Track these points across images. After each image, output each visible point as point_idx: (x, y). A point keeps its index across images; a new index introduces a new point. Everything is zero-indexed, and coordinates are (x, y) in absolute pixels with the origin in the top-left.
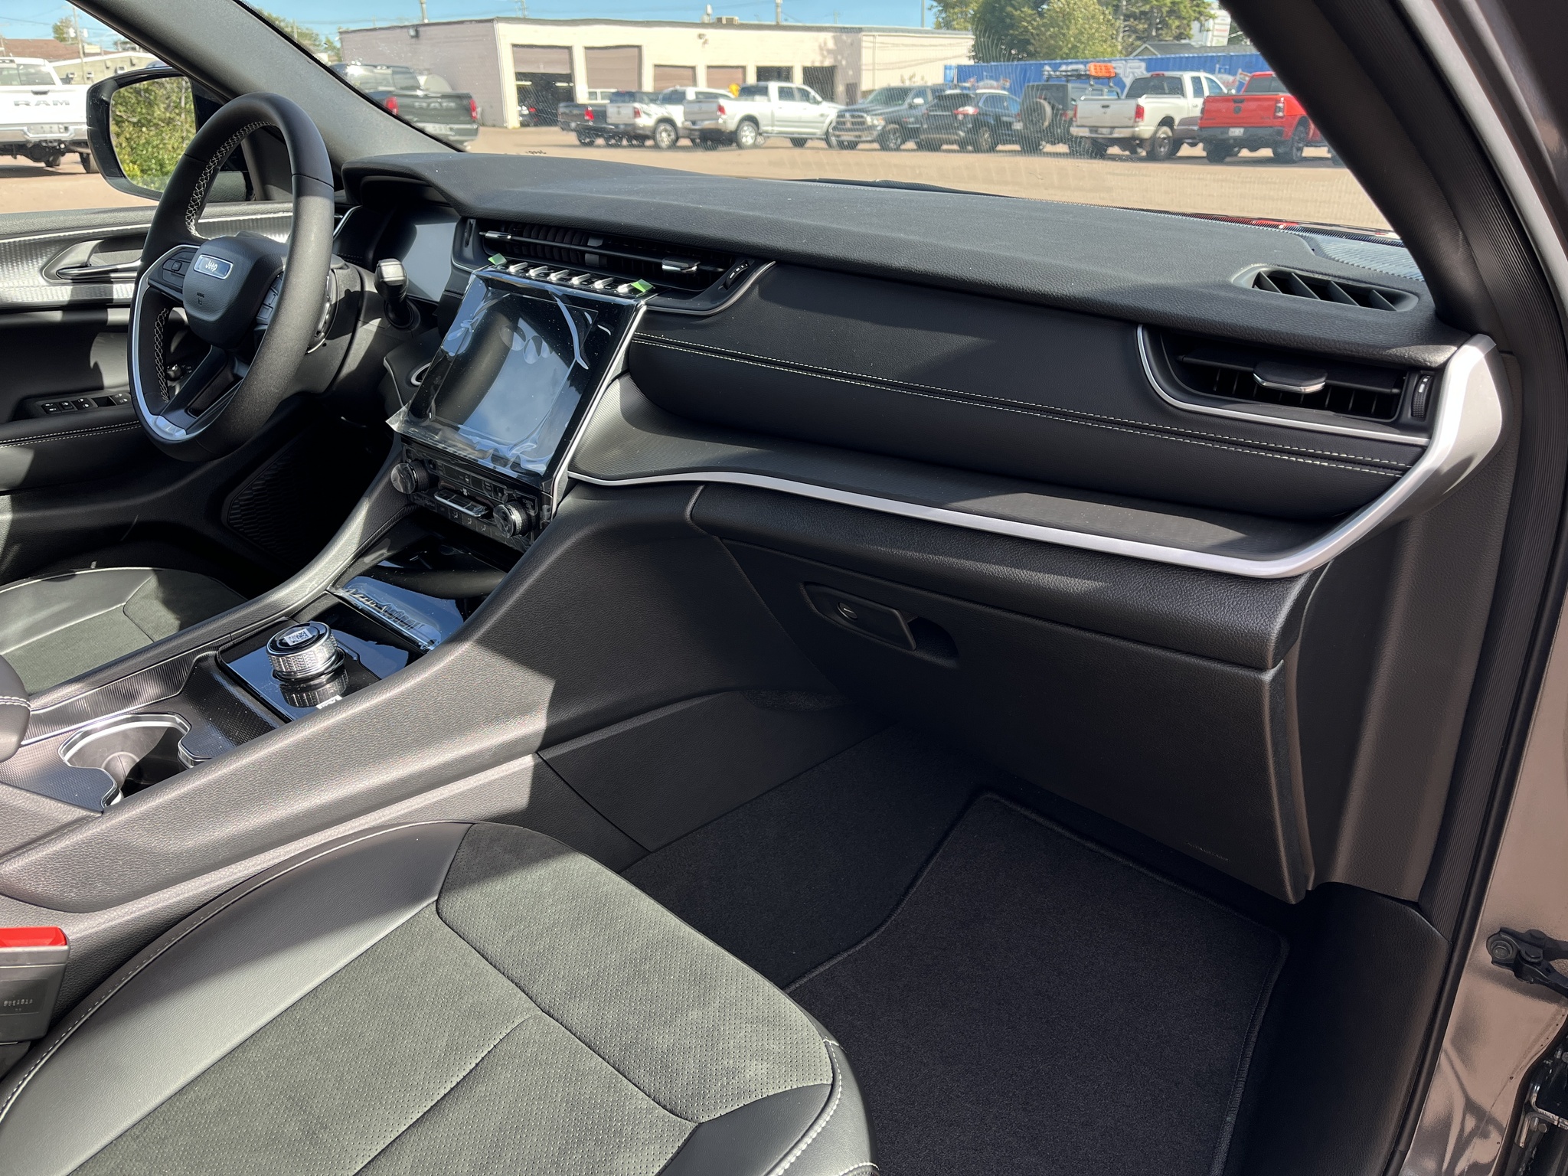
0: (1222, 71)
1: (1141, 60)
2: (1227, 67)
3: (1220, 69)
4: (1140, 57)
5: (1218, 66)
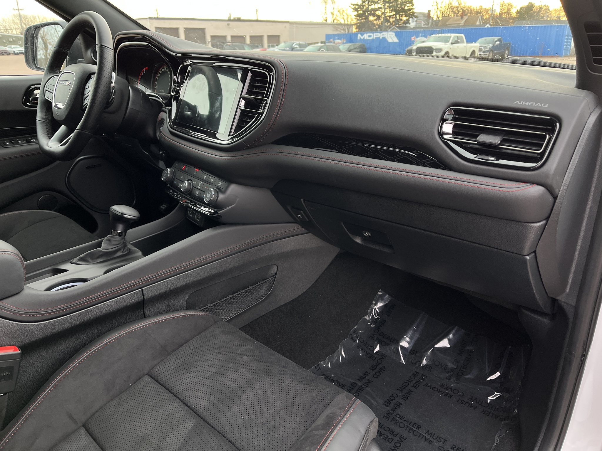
0: (422, 36)
1: (393, 32)
2: (424, 35)
3: (421, 35)
4: (393, 31)
5: (420, 34)
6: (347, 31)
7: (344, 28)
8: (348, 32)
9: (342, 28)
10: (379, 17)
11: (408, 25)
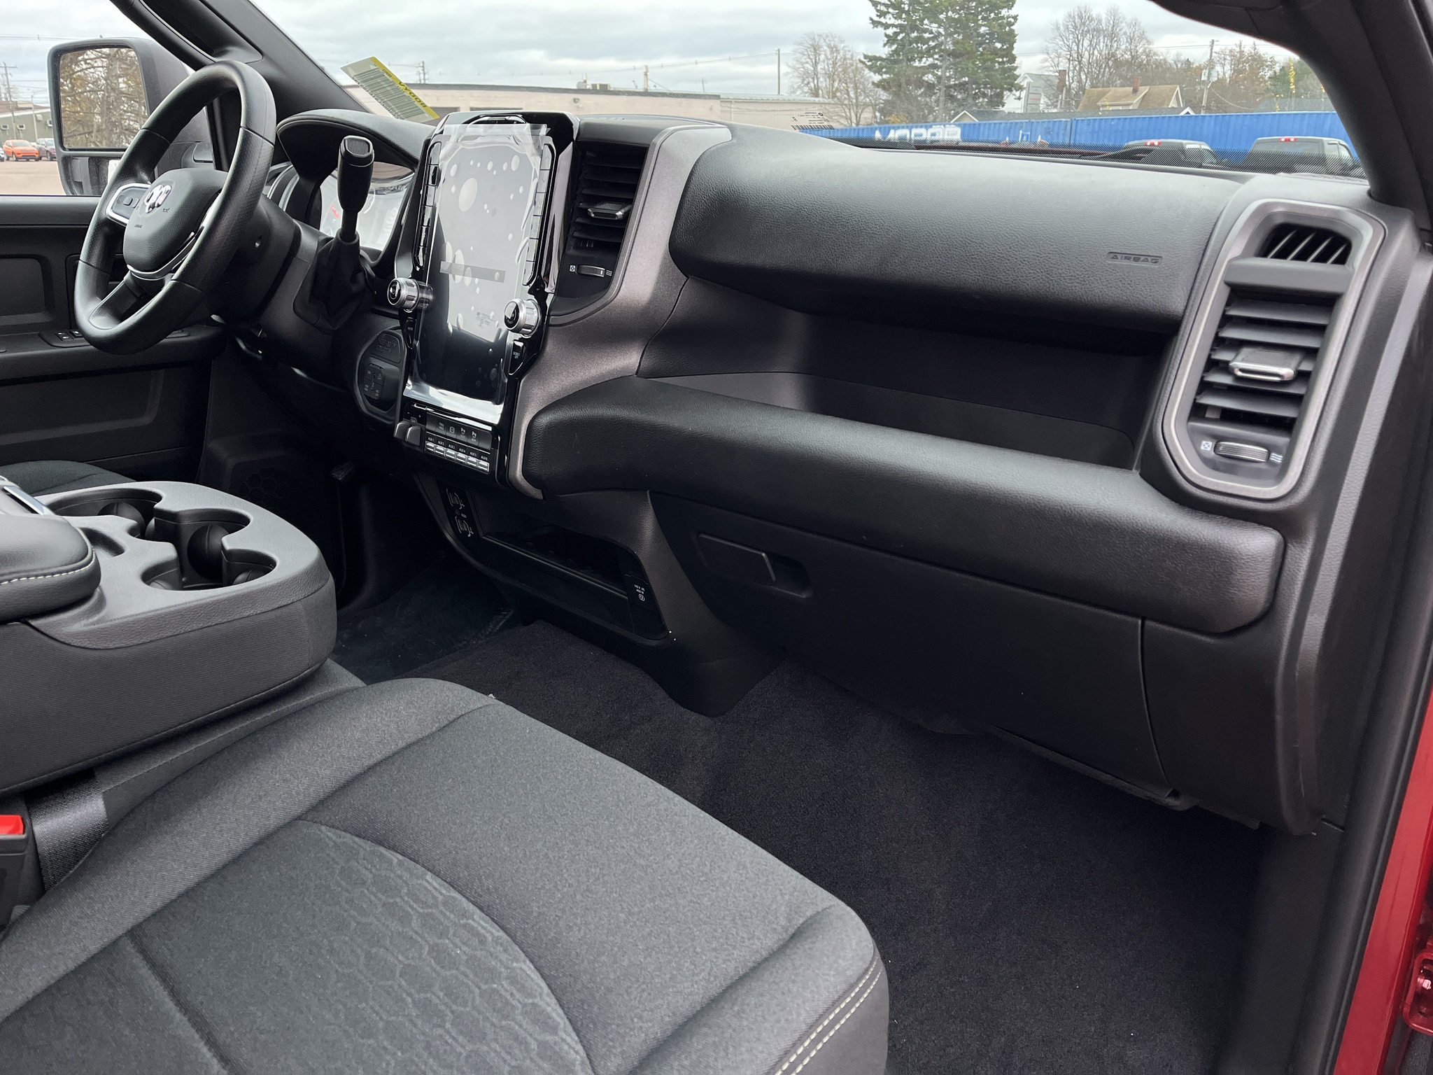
6: (854, 120)
7: (848, 114)
8: (858, 124)
9: (844, 115)
10: (930, 87)
11: (1001, 108)
